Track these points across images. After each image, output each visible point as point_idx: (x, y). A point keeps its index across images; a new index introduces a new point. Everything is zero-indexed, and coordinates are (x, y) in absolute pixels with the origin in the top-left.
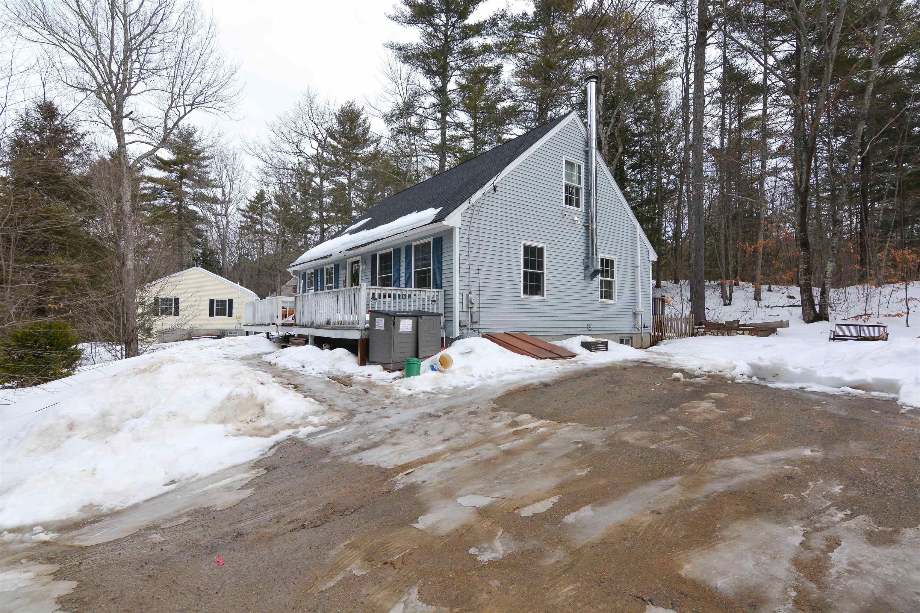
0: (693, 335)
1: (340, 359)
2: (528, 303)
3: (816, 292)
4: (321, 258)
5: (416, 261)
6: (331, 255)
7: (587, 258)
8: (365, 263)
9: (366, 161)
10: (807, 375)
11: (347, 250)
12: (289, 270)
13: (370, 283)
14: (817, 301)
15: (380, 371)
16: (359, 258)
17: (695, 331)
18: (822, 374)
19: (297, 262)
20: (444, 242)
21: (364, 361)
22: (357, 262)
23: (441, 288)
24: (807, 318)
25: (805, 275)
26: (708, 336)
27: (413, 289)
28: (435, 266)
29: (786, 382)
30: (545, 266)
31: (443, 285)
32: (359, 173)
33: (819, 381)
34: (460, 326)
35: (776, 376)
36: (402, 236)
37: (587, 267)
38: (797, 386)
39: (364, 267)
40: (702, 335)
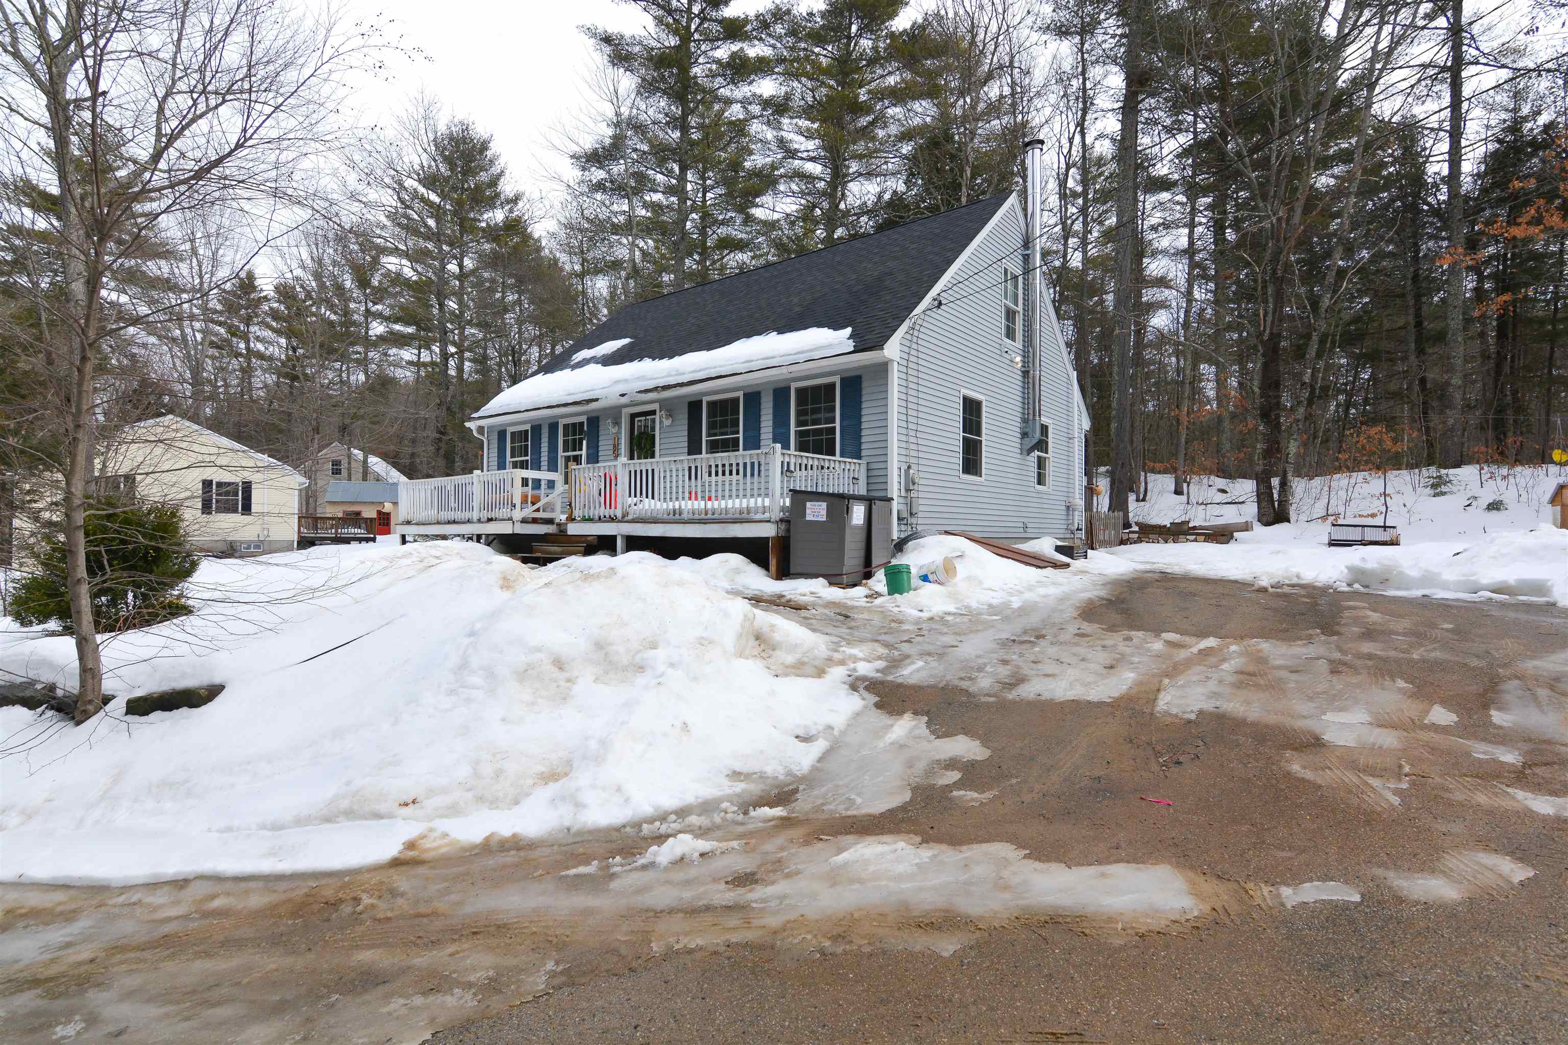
0: (1122, 542)
1: (737, 571)
2: (975, 488)
3: (1275, 482)
4: (558, 406)
5: (799, 413)
6: (597, 400)
7: (1025, 421)
8: (671, 416)
9: (493, 233)
10: (1429, 579)
11: (640, 392)
12: (467, 424)
13: (686, 450)
14: (1276, 496)
15: (824, 587)
16: (655, 406)
17: (1125, 537)
18: (1449, 575)
19: (486, 410)
20: (865, 384)
21: (783, 573)
22: (653, 412)
23: (860, 458)
24: (1265, 519)
25: (1265, 458)
26: (1144, 545)
27: (837, 457)
28: (846, 423)
29: (1398, 589)
30: (984, 431)
31: (863, 453)
33: (1445, 586)
34: (899, 519)
35: (1385, 581)
36: (784, 370)
37: (1024, 435)
38: (1417, 593)
39: (667, 422)
40: (1135, 542)
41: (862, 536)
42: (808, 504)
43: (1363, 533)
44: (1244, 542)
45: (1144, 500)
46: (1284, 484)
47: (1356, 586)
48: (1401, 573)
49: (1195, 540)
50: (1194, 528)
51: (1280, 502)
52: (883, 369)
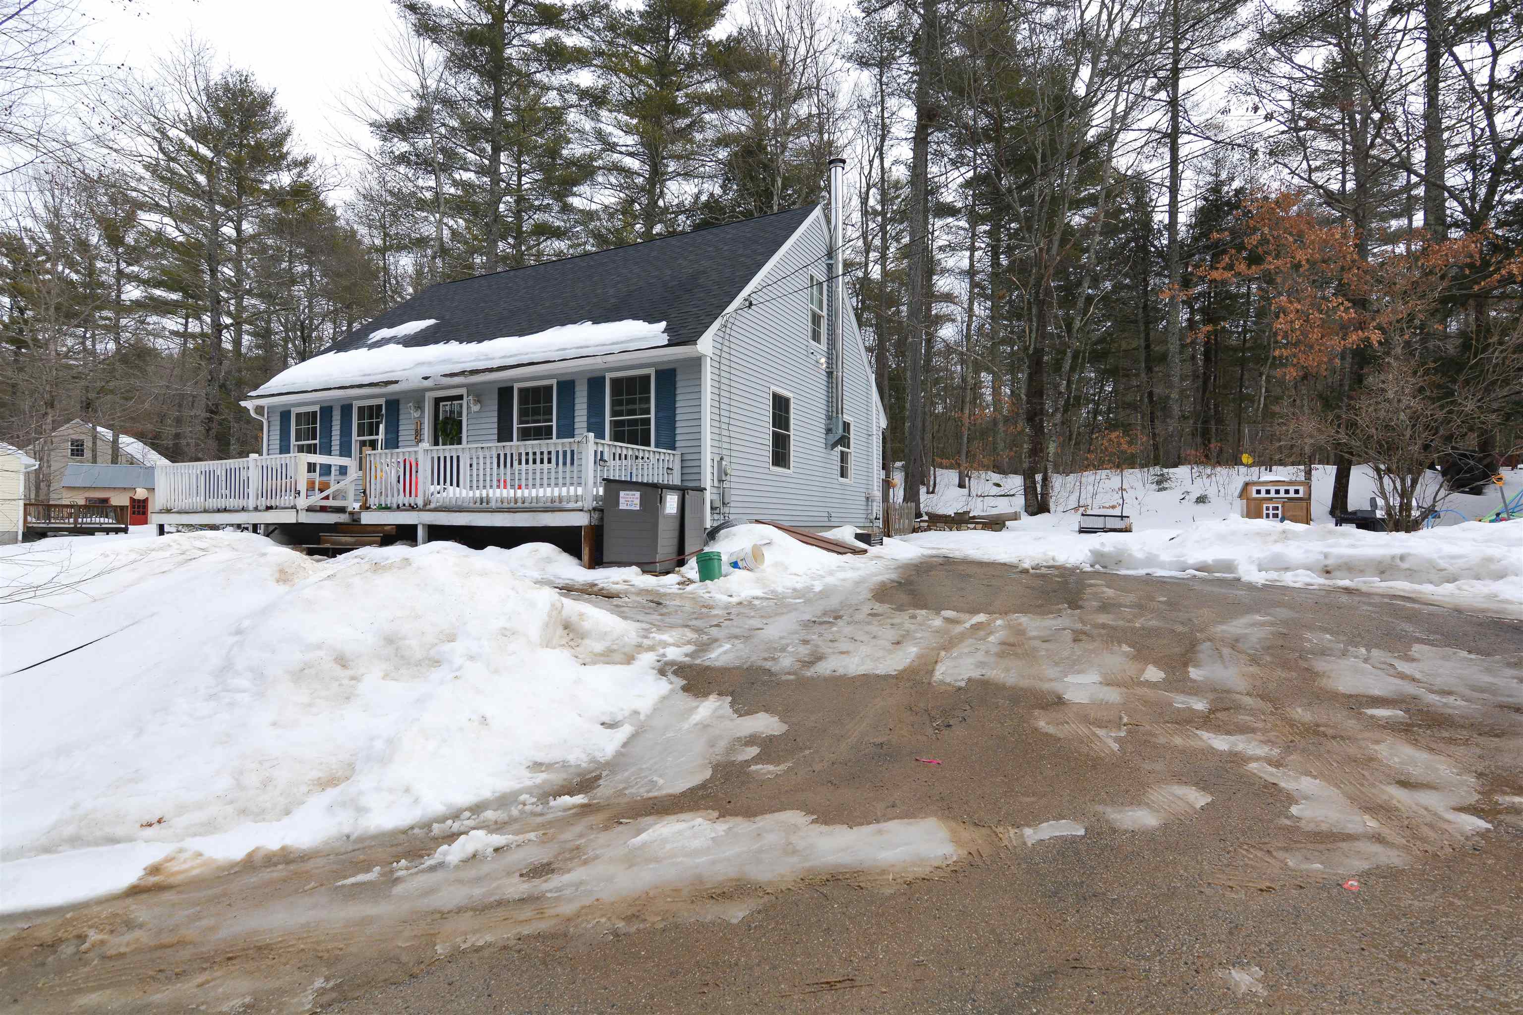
0: (915, 530)
1: (548, 560)
2: (783, 479)
3: (1039, 477)
4: (352, 387)
5: (614, 403)
6: (396, 382)
7: (829, 418)
8: (479, 401)
9: (277, 197)
10: (1151, 560)
11: (445, 375)
12: (243, 404)
13: (496, 437)
14: (1039, 489)
15: (637, 574)
16: (463, 391)
17: (917, 526)
18: (1165, 557)
19: (263, 390)
20: (678, 378)
21: (596, 561)
22: (460, 397)
23: (674, 448)
24: (1030, 509)
25: (1030, 457)
26: (932, 533)
27: (652, 448)
28: (660, 414)
29: (1128, 569)
30: (792, 426)
31: (678, 444)
32: (264, 220)
33: (1162, 566)
34: (712, 508)
35: (1118, 562)
36: (599, 360)
37: (829, 431)
38: (1142, 572)
39: (476, 408)
40: (925, 530)
41: (676, 525)
42: (622, 494)
43: (1105, 523)
44: (1014, 530)
45: (933, 492)
46: (1045, 479)
47: (1097, 566)
48: (1130, 555)
49: (975, 528)
50: (974, 517)
51: (1042, 494)
52: (696, 363)
